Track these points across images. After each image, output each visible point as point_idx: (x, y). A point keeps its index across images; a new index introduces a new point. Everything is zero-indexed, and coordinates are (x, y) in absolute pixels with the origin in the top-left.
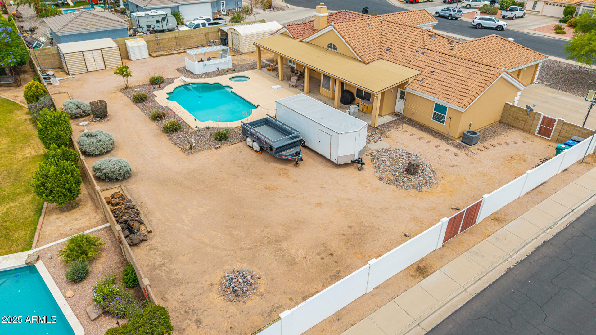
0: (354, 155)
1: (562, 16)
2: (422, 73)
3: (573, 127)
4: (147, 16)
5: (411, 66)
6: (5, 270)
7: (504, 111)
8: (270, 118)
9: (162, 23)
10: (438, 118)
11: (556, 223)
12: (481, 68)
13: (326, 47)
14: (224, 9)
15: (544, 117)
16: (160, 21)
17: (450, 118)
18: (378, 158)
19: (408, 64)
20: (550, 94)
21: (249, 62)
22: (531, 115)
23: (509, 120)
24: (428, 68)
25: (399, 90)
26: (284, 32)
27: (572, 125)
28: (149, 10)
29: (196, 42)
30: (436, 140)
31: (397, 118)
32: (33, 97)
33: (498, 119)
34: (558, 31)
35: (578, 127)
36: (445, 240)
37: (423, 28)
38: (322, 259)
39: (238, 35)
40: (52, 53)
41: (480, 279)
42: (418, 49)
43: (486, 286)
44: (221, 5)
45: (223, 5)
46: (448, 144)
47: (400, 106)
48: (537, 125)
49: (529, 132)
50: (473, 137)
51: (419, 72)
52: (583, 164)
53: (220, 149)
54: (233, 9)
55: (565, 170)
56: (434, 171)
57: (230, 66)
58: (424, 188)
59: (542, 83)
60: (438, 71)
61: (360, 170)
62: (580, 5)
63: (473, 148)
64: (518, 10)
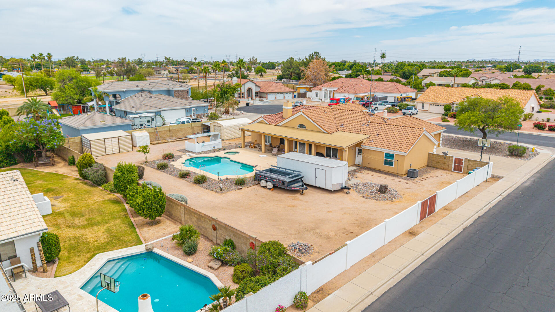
0: (342, 183)
1: (443, 112)
2: (371, 136)
3: (475, 162)
4: (140, 117)
5: (362, 133)
6: (131, 255)
7: (429, 159)
8: (275, 168)
9: (152, 122)
10: (389, 163)
11: (482, 208)
12: (410, 129)
13: (297, 127)
14: (194, 114)
15: (455, 158)
16: (151, 121)
17: (398, 161)
18: (357, 188)
19: (360, 132)
20: (453, 152)
21: (233, 144)
22: (447, 158)
23: (433, 164)
24: (375, 133)
25: (357, 148)
26: (261, 121)
27: (474, 161)
28: (142, 113)
29: (184, 134)
30: (390, 177)
31: (358, 167)
32: (86, 165)
33: (426, 164)
34: (444, 120)
35: (478, 161)
36: (421, 220)
37: (363, 111)
38: (347, 235)
39: (220, 127)
40: (76, 141)
41: (449, 234)
42: (364, 123)
43: (454, 237)
44: (192, 111)
45: (194, 111)
46: (399, 178)
47: (359, 159)
48: (452, 165)
49: (448, 170)
50: (415, 172)
51: (369, 136)
52: (487, 182)
53: (242, 190)
54: (201, 114)
55: (478, 186)
56: (397, 192)
57: (221, 147)
58: (394, 200)
59: (445, 147)
60: (382, 134)
61: (348, 194)
62: (453, 104)
63: (416, 179)
64: (413, 109)
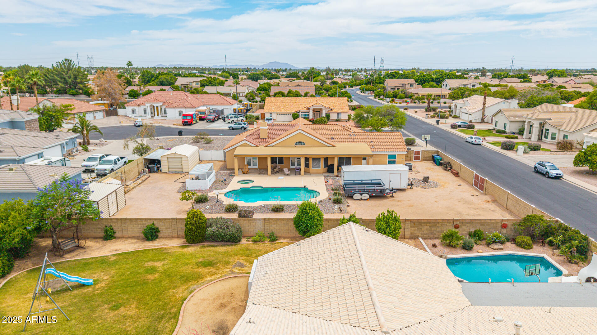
3: (428, 152)
10: (392, 162)
12: (391, 134)
13: (294, 145)
15: (415, 151)
22: (409, 152)
24: (367, 141)
26: (242, 144)
29: (134, 174)
39: (181, 158)
48: (413, 156)
53: (350, 206)
54: (72, 149)
57: (215, 179)
58: (439, 185)
60: (374, 141)
62: (299, 112)
63: (414, 170)
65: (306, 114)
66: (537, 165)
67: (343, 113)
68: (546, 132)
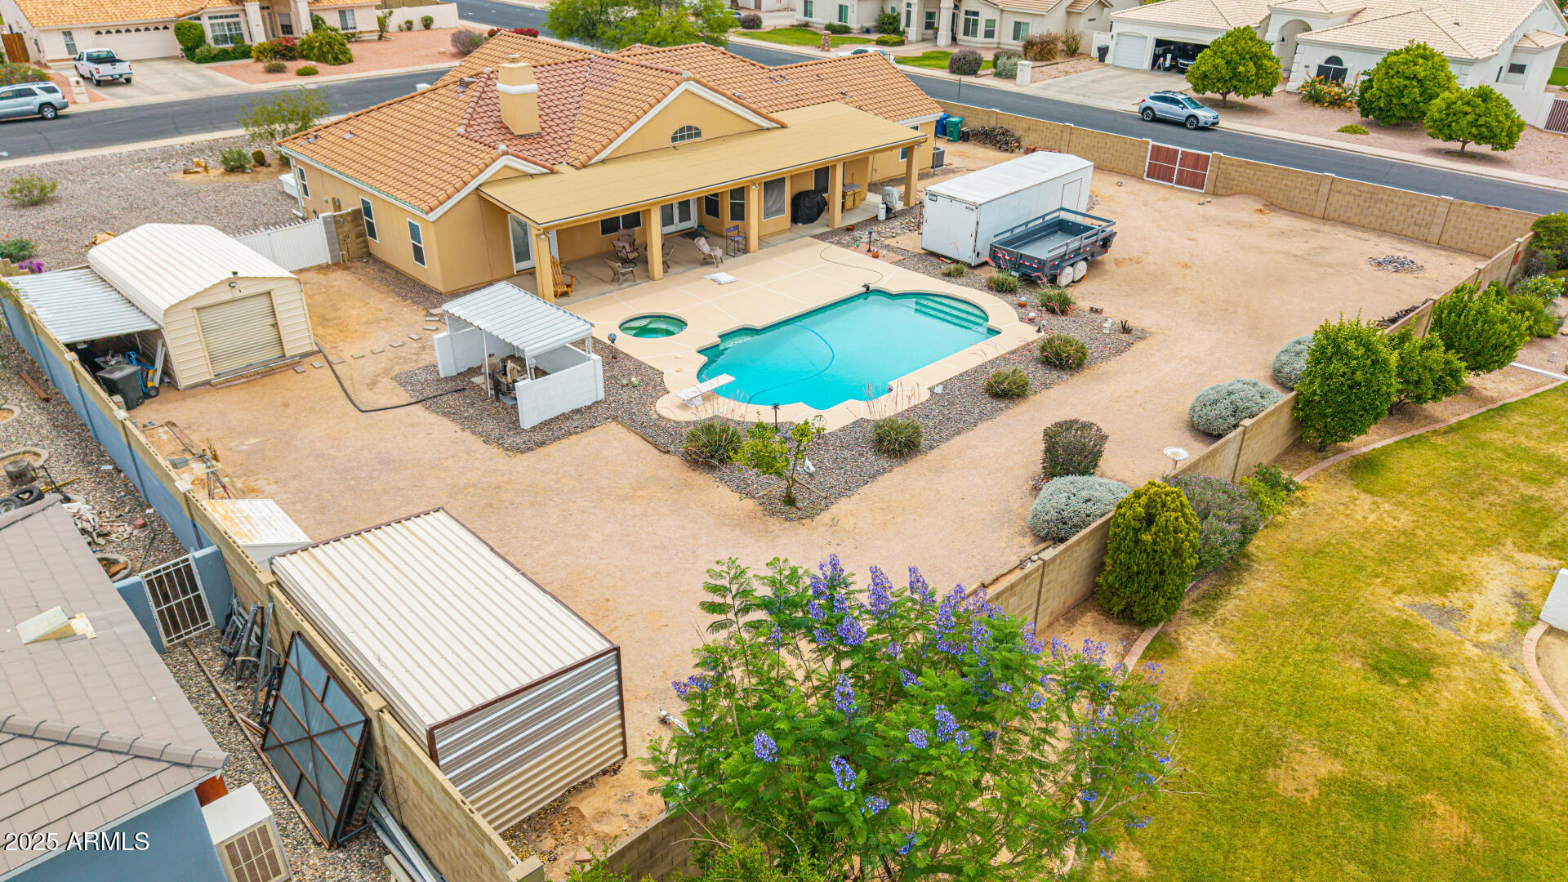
13: (669, 143)
26: (498, 174)
34: (293, 70)
39: (267, 293)
65: (229, 24)
66: (1150, 103)
67: (360, 7)
68: (967, 21)
